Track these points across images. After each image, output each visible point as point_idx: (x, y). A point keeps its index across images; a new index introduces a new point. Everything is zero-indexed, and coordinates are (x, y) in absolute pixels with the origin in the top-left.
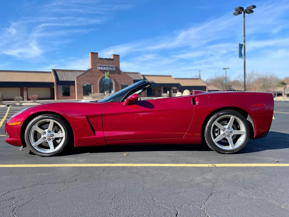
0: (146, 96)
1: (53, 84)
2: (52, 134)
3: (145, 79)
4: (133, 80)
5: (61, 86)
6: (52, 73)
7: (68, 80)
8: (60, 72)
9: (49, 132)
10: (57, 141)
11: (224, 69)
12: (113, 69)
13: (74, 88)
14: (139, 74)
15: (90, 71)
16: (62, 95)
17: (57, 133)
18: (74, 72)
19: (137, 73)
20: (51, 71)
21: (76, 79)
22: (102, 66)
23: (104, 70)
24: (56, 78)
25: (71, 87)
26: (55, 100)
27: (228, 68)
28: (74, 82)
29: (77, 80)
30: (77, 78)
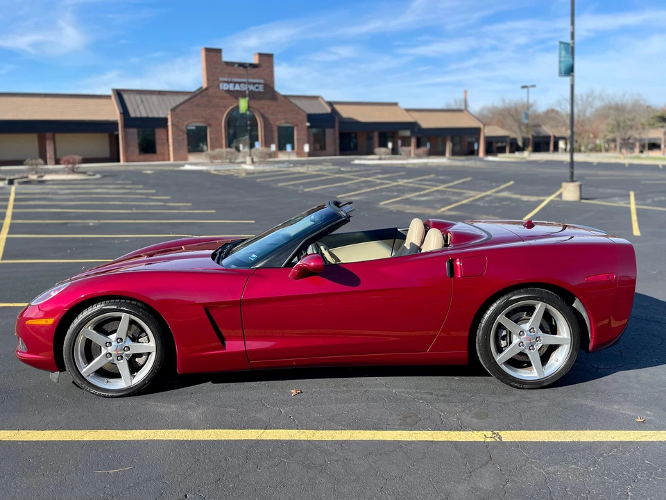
0: (338, 152)
1: (114, 124)
2: (127, 344)
3: (334, 112)
4: (305, 115)
5: (134, 131)
6: (113, 98)
7: (151, 115)
8: (132, 96)
9: (120, 340)
10: (137, 360)
11: (524, 87)
12: (257, 88)
13: (166, 134)
14: (320, 99)
15: (204, 93)
16: (137, 150)
17: (138, 342)
18: (165, 95)
19: (316, 98)
20: (110, 93)
21: (169, 113)
22: (231, 82)
23: (237, 91)
24: (122, 111)
25: (159, 133)
26: (122, 163)
27: (534, 86)
28: (165, 120)
29: (171, 115)
30: (173, 110)
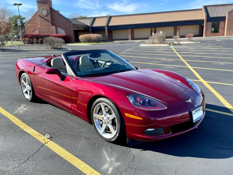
5: (211, 23)
6: (203, 10)
7: (219, 16)
8: (211, 8)
13: (224, 24)
18: (225, 6)
21: (227, 14)
24: (206, 15)
25: (221, 23)
26: (204, 37)
28: (225, 17)
